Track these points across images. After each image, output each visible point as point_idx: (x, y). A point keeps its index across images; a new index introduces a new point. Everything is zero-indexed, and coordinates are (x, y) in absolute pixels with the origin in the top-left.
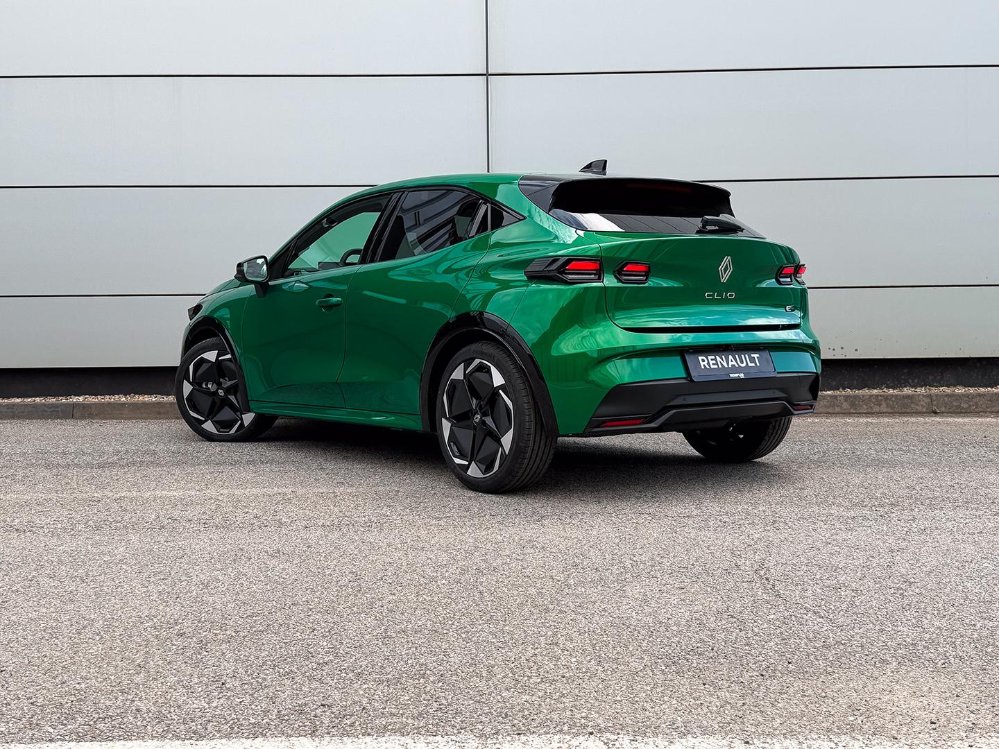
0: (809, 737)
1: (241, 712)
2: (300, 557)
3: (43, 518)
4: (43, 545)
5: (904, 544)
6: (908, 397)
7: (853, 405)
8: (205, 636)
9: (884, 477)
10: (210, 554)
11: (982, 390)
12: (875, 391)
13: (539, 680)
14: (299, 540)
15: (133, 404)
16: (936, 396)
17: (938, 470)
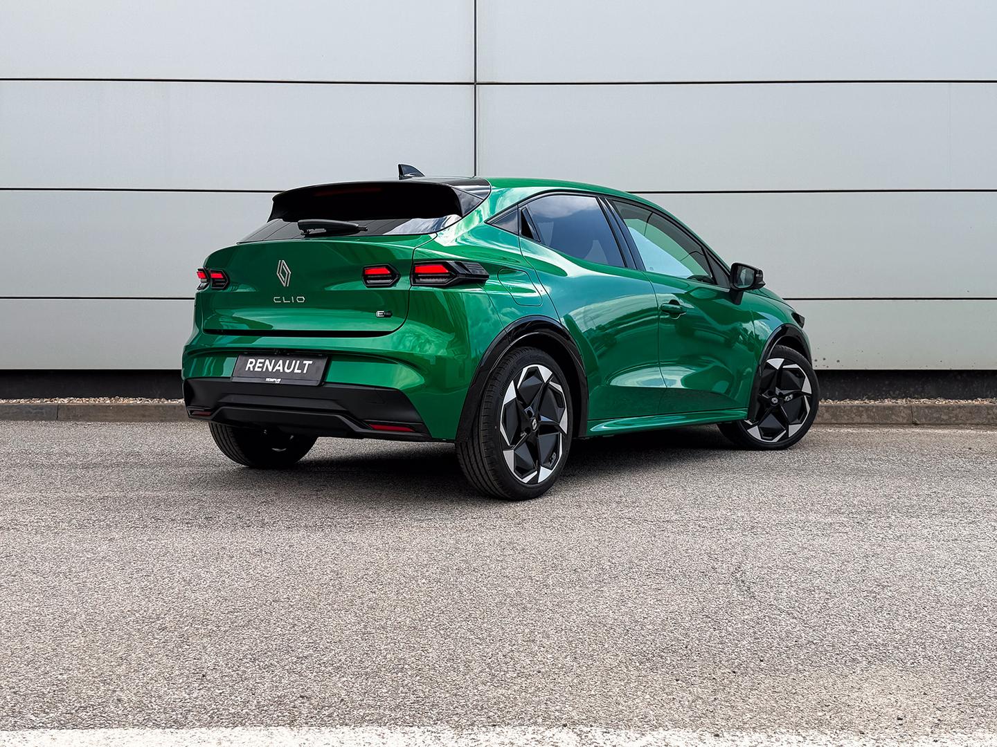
0: (778, 730)
1: (221, 702)
2: (282, 556)
3: (27, 516)
4: (27, 542)
5: (879, 550)
6: (889, 408)
7: (834, 416)
8: (187, 630)
9: (862, 485)
10: (192, 552)
11: (963, 402)
12: (857, 402)
13: (515, 675)
14: (281, 540)
15: (119, 407)
16: (916, 407)
17: (916, 479)
